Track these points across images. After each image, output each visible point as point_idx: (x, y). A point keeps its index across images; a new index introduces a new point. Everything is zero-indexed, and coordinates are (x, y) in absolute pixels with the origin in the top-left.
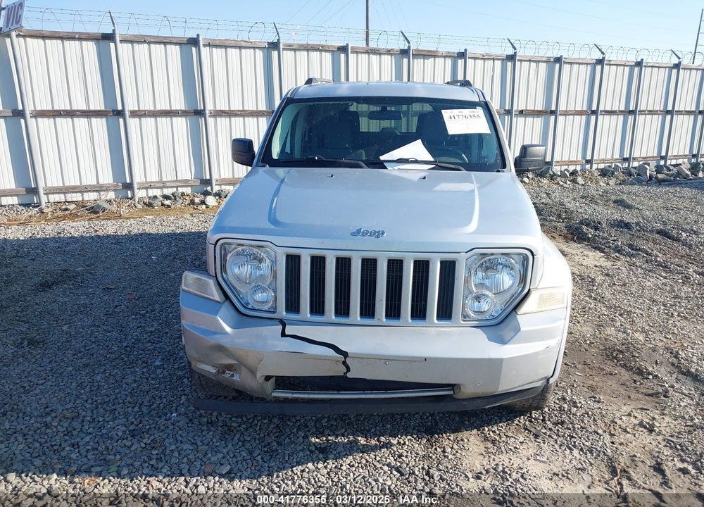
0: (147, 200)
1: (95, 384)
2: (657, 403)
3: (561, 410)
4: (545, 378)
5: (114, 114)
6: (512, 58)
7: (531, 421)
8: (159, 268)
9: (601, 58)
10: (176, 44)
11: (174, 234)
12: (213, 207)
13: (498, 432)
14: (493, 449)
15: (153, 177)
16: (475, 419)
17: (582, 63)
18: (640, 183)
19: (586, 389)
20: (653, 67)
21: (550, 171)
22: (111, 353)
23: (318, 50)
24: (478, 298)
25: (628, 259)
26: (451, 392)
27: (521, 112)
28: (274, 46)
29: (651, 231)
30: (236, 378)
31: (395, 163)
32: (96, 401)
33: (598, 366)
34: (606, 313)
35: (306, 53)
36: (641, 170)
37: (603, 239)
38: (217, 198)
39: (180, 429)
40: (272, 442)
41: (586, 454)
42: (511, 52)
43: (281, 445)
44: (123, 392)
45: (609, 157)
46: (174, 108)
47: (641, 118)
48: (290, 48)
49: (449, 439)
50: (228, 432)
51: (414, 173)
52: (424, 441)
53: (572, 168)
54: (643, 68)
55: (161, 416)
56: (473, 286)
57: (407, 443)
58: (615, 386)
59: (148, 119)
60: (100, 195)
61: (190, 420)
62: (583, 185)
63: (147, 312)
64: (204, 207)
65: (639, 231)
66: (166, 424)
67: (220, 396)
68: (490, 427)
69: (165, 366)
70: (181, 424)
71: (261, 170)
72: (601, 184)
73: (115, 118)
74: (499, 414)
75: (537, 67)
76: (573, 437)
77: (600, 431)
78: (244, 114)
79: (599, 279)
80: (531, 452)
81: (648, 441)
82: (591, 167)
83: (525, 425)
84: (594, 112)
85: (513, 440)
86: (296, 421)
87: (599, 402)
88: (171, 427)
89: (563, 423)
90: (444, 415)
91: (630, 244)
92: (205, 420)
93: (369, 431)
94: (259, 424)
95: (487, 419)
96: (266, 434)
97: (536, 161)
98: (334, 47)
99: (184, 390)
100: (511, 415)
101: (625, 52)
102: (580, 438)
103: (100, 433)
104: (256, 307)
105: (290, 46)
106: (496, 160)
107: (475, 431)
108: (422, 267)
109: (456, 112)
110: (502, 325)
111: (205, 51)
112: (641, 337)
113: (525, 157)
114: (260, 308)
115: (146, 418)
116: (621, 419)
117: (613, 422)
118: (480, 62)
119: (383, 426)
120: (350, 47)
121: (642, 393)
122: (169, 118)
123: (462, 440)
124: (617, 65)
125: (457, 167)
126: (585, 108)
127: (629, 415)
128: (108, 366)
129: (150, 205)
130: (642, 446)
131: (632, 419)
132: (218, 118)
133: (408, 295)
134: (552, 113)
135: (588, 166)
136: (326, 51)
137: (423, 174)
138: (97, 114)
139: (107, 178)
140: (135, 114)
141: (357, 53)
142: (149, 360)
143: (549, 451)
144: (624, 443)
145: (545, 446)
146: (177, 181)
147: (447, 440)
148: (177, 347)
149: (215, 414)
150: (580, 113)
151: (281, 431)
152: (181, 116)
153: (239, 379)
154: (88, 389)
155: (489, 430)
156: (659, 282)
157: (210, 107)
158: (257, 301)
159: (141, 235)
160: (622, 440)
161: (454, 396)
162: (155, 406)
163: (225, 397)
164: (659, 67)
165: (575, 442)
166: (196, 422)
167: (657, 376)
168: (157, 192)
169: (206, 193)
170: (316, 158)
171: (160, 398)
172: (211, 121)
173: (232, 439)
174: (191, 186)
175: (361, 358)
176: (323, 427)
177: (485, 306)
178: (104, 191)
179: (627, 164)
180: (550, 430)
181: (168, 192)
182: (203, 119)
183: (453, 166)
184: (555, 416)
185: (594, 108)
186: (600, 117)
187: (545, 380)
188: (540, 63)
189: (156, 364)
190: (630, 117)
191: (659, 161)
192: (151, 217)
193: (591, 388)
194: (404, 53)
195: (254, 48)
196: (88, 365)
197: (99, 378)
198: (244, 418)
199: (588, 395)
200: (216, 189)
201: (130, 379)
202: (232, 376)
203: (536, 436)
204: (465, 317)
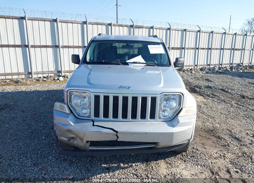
0: (37, 79)
1: (19, 147)
2: (226, 149)
3: (193, 152)
4: (188, 140)
5: (24, 46)
6: (169, 29)
7: (182, 156)
8: (43, 103)
9: (199, 30)
10: (48, 21)
11: (48, 90)
12: (62, 81)
13: (171, 160)
14: (170, 166)
15: (40, 70)
16: (162, 156)
17: (193, 32)
18: (213, 73)
19: (201, 144)
20: (217, 33)
21: (183, 69)
22: (25, 135)
23: (101, 24)
24: (164, 111)
25: (212, 99)
26: (155, 146)
27: (173, 48)
28: (85, 23)
29: (219, 89)
30: (75, 142)
31: (132, 64)
32: (20, 153)
33: (204, 136)
34: (206, 118)
35: (96, 25)
36: (214, 69)
37: (203, 92)
38: (64, 77)
39: (53, 162)
40: (88, 166)
41: (203, 167)
42: (169, 27)
43: (92, 167)
44: (30, 149)
45: (203, 64)
46: (47, 45)
47: (213, 51)
48: (90, 23)
49: (154, 163)
50: (71, 163)
51: (139, 67)
52: (145, 164)
53: (190, 68)
54: (214, 34)
55: (45, 158)
56: (162, 107)
57: (139, 165)
58: (211, 143)
59: (38, 48)
60: (19, 76)
61: (57, 159)
62: (194, 74)
63: (39, 119)
64: (59, 81)
65: (215, 89)
66: (47, 161)
67: (68, 150)
68: (168, 159)
69: (46, 139)
70: (53, 161)
71: (82, 66)
72: (201, 73)
73: (25, 48)
74: (171, 154)
75: (178, 32)
76: (198, 161)
77: (207, 159)
78: (74, 47)
79: (203, 106)
80: (183, 167)
81: (224, 162)
82: (197, 67)
83: (180, 157)
84: (197, 49)
85: (177, 163)
86: (97, 158)
87: (206, 149)
88: (50, 162)
89: (194, 156)
90: (151, 155)
91: (212, 94)
92: (63, 159)
93: (124, 161)
94: (83, 160)
95: (167, 156)
96: (86, 163)
97: (181, 63)
98: (107, 24)
99: (54, 148)
100: (175, 154)
101: (207, 28)
102: (200, 161)
103: (22, 165)
104: (83, 115)
105: (91, 23)
106: (167, 63)
107: (163, 160)
108: (144, 100)
109: (153, 46)
110: (173, 121)
111: (59, 24)
112: (218, 126)
113: (177, 62)
114: (84, 116)
115: (40, 159)
116: (214, 154)
117: (211, 155)
118: (158, 30)
119: (129, 159)
120: (112, 24)
121: (220, 145)
122: (46, 48)
123: (159, 163)
124: (205, 32)
125: (154, 65)
126: (194, 47)
127: (216, 153)
128: (24, 140)
129: (38, 80)
130: (222, 164)
131: (218, 154)
132: (64, 49)
133: (139, 110)
134: (183, 48)
135: (196, 67)
136: (104, 25)
137: (142, 67)
138: (18, 46)
139: (22, 70)
140: (32, 46)
141: (115, 26)
142: (40, 137)
143: (190, 166)
144: (216, 163)
145: (188, 165)
146: (48, 71)
147: (153, 164)
148: (51, 132)
149: (66, 156)
150: (193, 49)
151: (91, 162)
152: (50, 47)
153: (76, 143)
154: (16, 148)
155: (168, 160)
156: (223, 107)
157: (61, 44)
158: (83, 113)
159: (35, 91)
160: (215, 162)
161: (156, 147)
162: (43, 154)
163: (70, 150)
164: (219, 34)
165: (198, 163)
166: (59, 159)
167: (225, 139)
168: (41, 76)
169: (59, 76)
170: (103, 61)
171: (45, 151)
172: (61, 49)
173: (73, 166)
174: (54, 73)
175: (123, 133)
176: (107, 160)
177: (166, 114)
178: (21, 75)
179: (209, 66)
180: (190, 159)
181: (45, 75)
182: (58, 49)
183: (153, 65)
184: (191, 154)
185: (197, 47)
186: (200, 50)
187: (188, 141)
188: (179, 31)
189: (43, 138)
190: (209, 50)
191: (219, 66)
192: (39, 85)
193: (203, 144)
194: (132, 26)
195: (78, 23)
196: (16, 139)
197: (20, 144)
198: (77, 158)
199: (202, 146)
200: (63, 74)
201: (33, 144)
202: (74, 141)
203: (185, 161)
204: (160, 118)
